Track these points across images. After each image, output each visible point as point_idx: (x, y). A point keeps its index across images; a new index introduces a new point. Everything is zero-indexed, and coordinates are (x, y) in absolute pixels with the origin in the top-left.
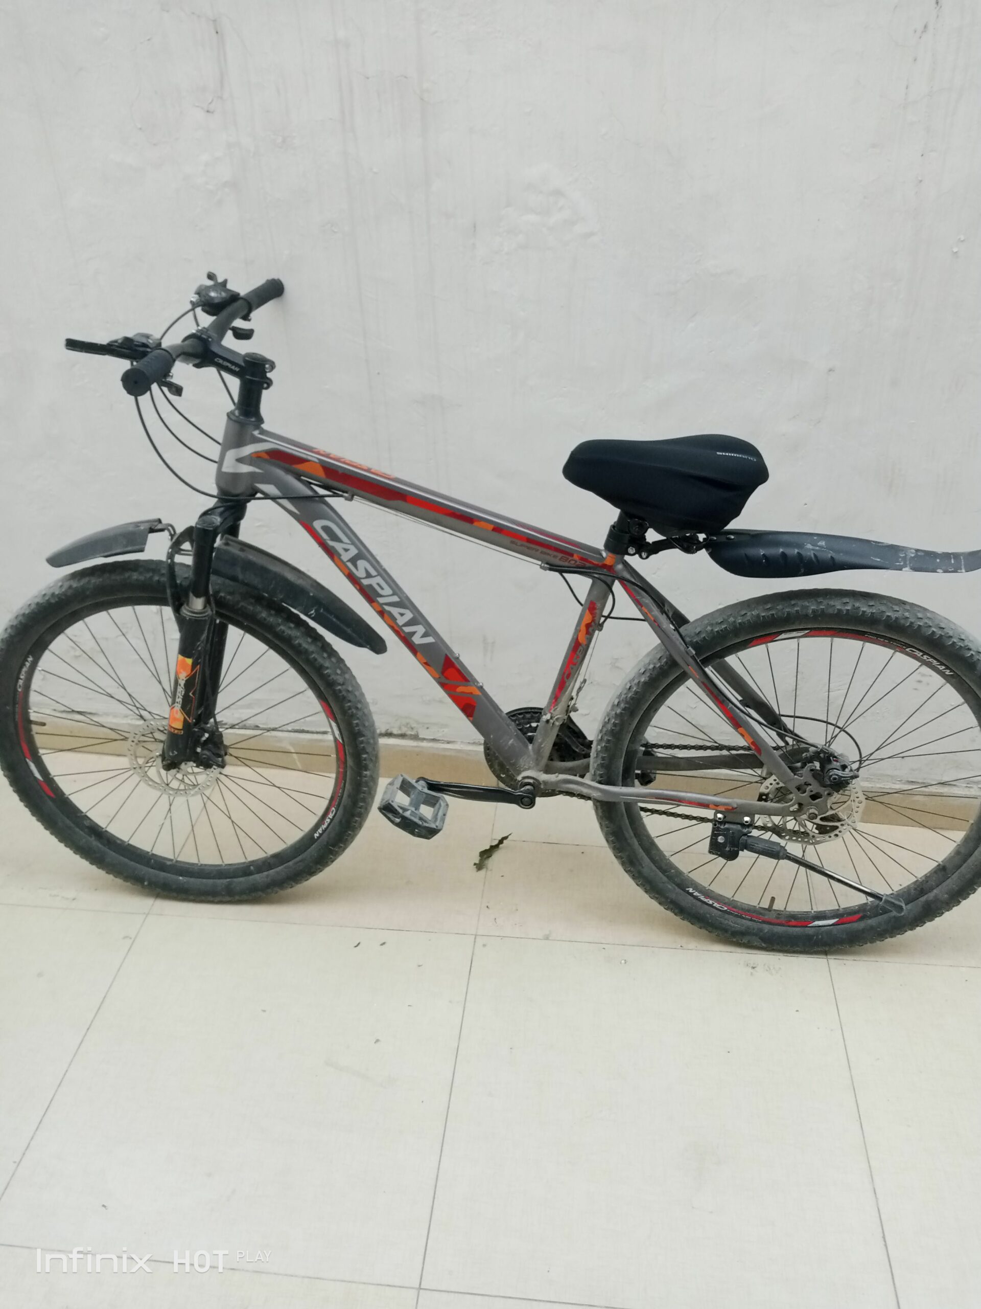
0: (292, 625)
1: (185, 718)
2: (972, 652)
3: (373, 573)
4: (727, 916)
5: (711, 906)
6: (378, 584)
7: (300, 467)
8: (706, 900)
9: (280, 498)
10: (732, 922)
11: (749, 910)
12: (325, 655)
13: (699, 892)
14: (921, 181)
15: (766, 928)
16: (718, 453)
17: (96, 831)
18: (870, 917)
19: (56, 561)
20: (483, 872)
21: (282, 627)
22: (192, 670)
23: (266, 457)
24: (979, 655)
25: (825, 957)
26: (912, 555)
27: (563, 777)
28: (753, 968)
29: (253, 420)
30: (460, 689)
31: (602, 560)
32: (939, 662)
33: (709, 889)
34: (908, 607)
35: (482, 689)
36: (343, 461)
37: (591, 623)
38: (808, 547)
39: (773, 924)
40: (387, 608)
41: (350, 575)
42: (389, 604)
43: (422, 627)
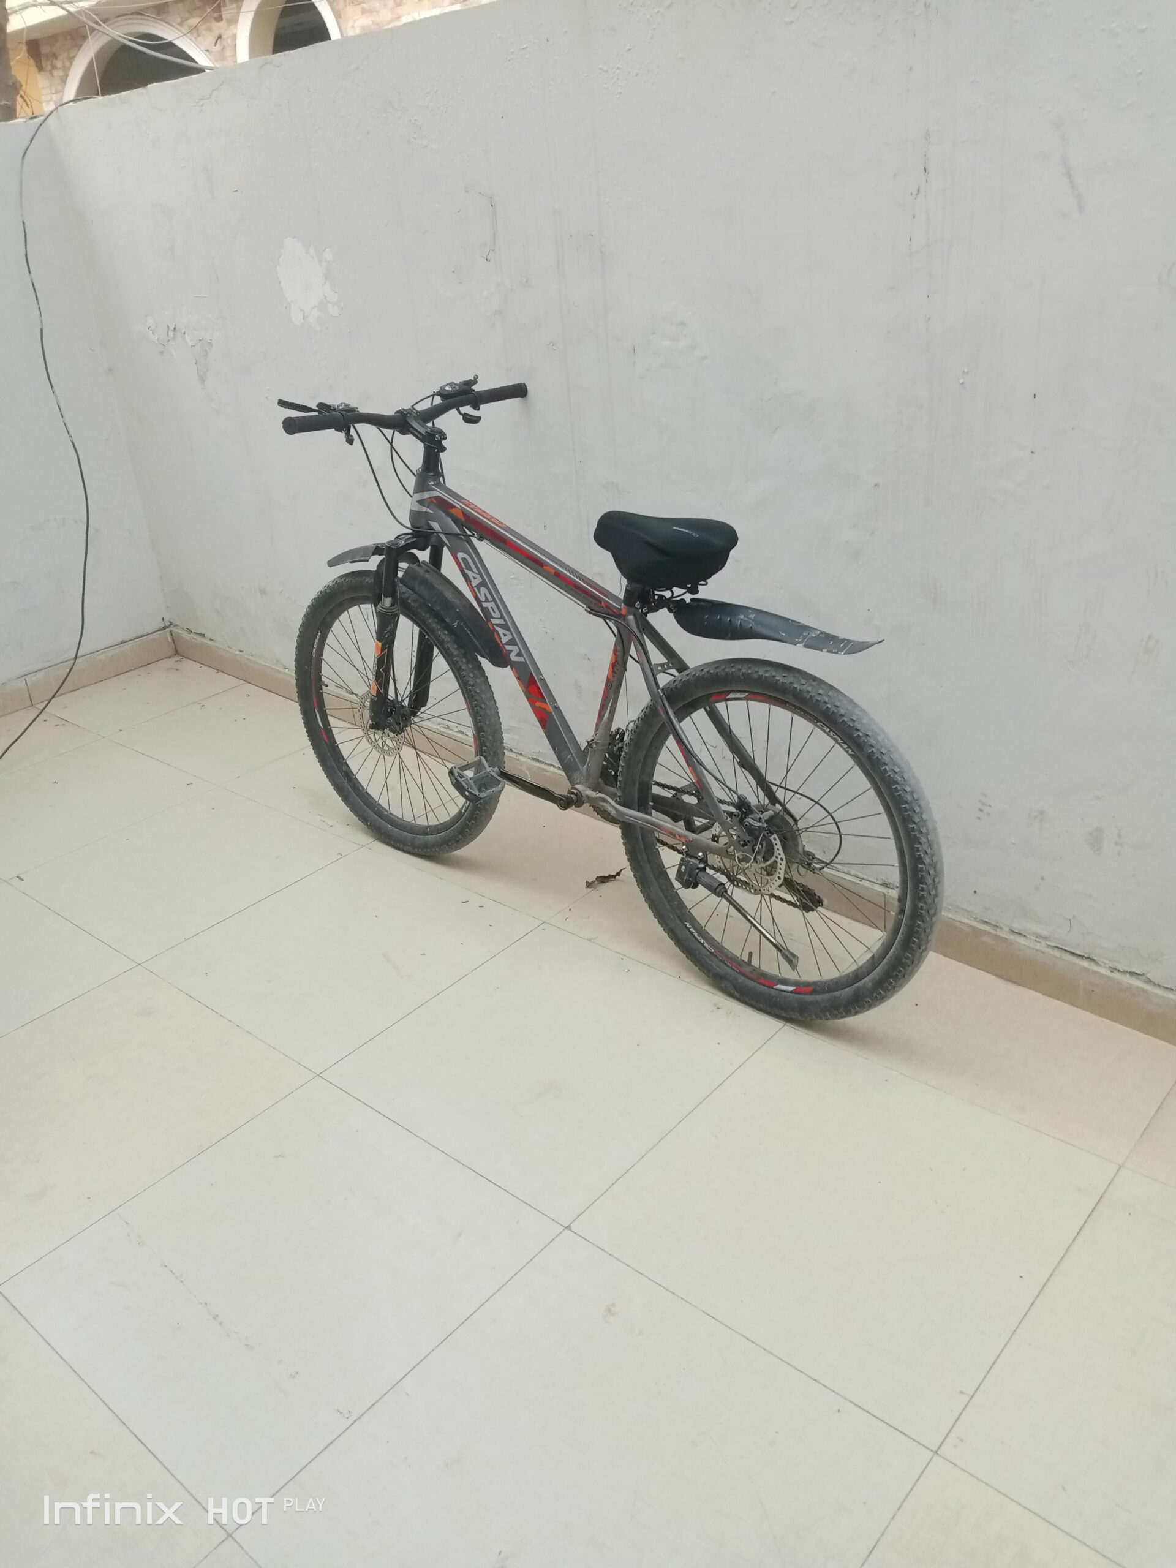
0: (446, 633)
1: (377, 688)
2: (859, 733)
3: (490, 599)
4: (713, 958)
5: (702, 944)
6: (492, 608)
7: (452, 511)
8: (699, 938)
9: (441, 533)
10: (715, 964)
11: (731, 958)
12: (464, 660)
13: (695, 929)
14: (929, 319)
15: (741, 979)
16: (675, 528)
17: (349, 775)
19: (333, 563)
20: (589, 890)
21: (439, 633)
22: (382, 652)
23: (435, 502)
24: (866, 738)
25: (784, 1023)
26: (814, 635)
27: (600, 795)
28: (718, 1008)
29: (432, 474)
30: (538, 704)
31: (620, 609)
32: (842, 740)
33: (705, 930)
34: (815, 683)
35: (557, 709)
36: (476, 510)
37: (615, 663)
38: (740, 617)
39: (747, 977)
40: (497, 628)
41: (477, 599)
42: (496, 625)
43: (519, 649)
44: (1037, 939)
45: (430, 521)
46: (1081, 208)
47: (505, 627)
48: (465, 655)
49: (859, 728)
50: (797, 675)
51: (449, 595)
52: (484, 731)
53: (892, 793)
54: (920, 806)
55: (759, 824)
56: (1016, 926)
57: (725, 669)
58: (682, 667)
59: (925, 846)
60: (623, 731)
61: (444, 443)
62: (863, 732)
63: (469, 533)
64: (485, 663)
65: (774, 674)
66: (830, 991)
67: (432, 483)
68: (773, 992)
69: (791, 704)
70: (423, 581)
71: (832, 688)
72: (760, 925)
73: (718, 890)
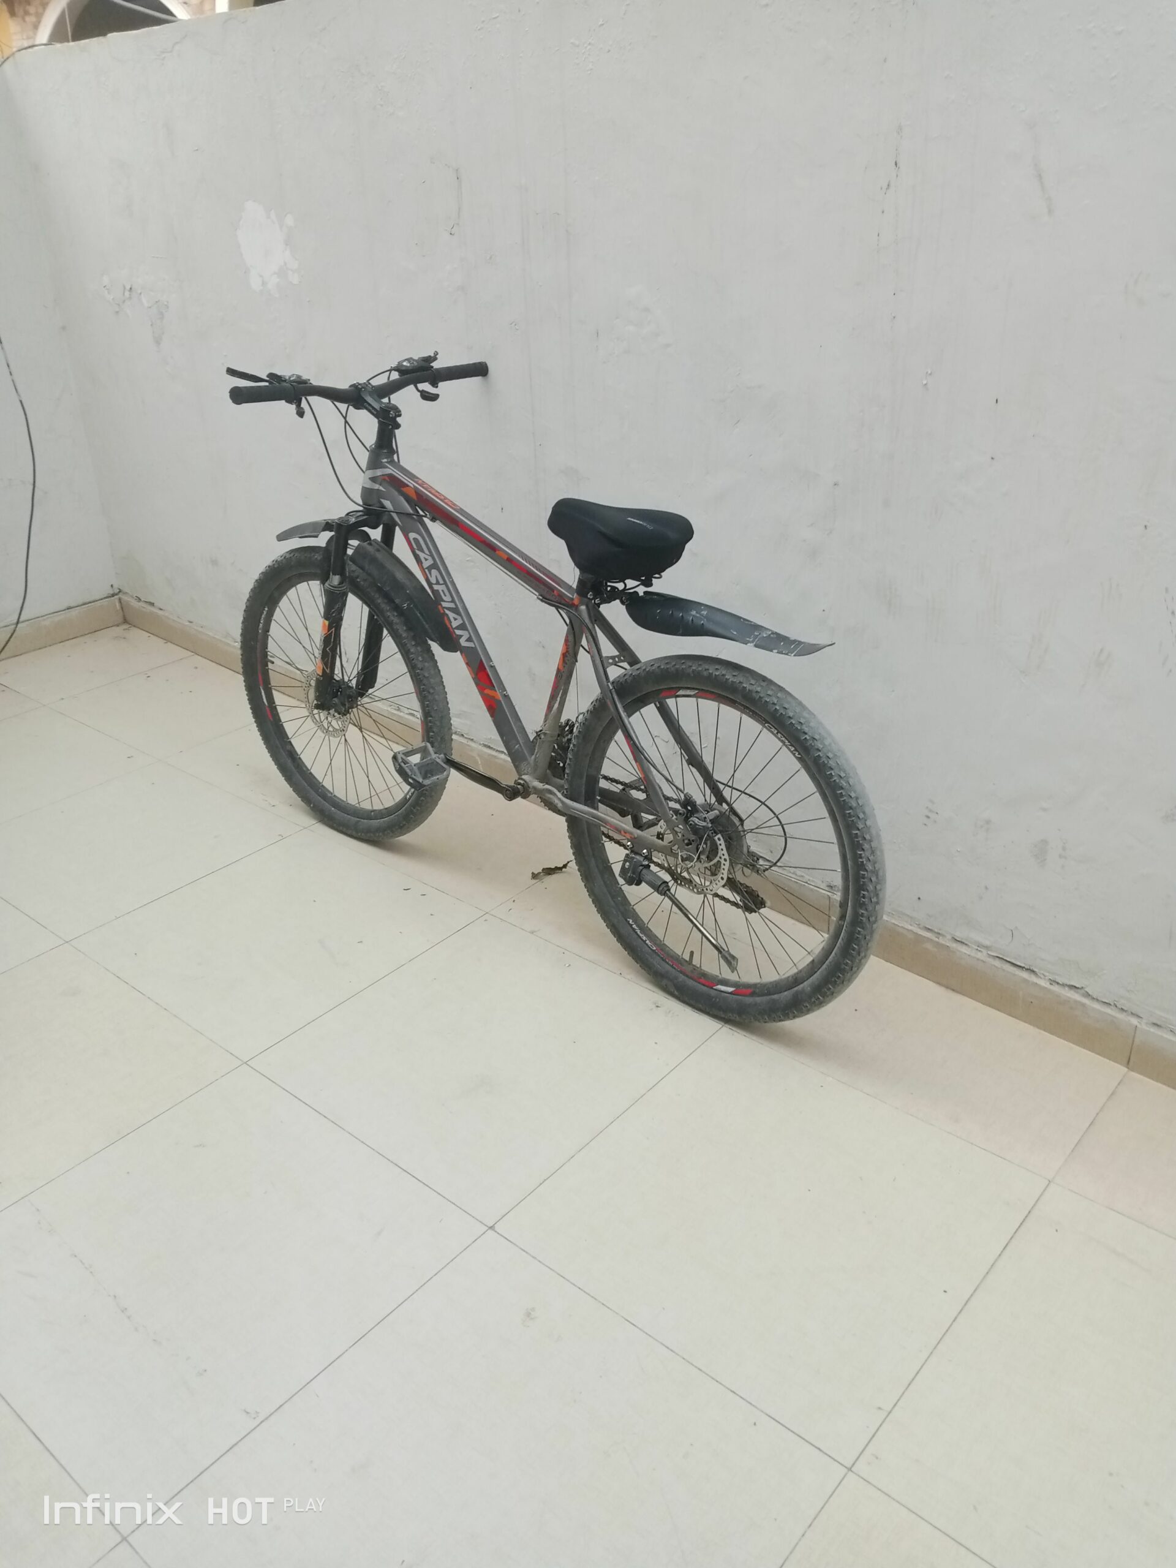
0: (396, 614)
1: (323, 668)
2: (806, 736)
3: (441, 582)
4: (655, 956)
5: (645, 942)
6: (443, 591)
7: (404, 490)
8: (641, 935)
9: (393, 512)
10: (656, 962)
11: (672, 957)
12: (413, 643)
13: (637, 926)
14: (894, 317)
15: (682, 977)
16: (629, 519)
17: (293, 755)
18: (759, 996)
19: (282, 537)
20: (534, 881)
21: (389, 614)
22: (329, 631)
23: (387, 478)
24: (813, 741)
25: (723, 1024)
26: (765, 635)
27: (547, 787)
28: (657, 1007)
29: (385, 451)
30: (487, 691)
31: (573, 599)
32: (789, 742)
33: (647, 927)
34: (764, 684)
35: (507, 697)
36: (429, 490)
37: (565, 653)
38: (692, 613)
39: (687, 976)
40: (447, 612)
41: (428, 580)
42: (448, 609)
43: (469, 633)
44: (979, 949)
45: (384, 499)
46: (1050, 212)
47: (455, 611)
48: (414, 638)
49: (807, 732)
50: (748, 675)
51: (400, 576)
52: (431, 717)
53: (837, 797)
54: (864, 813)
55: (704, 824)
56: (959, 935)
57: (675, 665)
58: (633, 660)
59: (868, 853)
60: (573, 722)
61: (398, 419)
62: (810, 734)
63: (421, 513)
64: (435, 647)
65: (724, 672)
66: (769, 993)
67: (385, 460)
68: (713, 993)
69: (740, 704)
70: (374, 560)
71: (781, 689)
72: (702, 926)
73: (661, 889)
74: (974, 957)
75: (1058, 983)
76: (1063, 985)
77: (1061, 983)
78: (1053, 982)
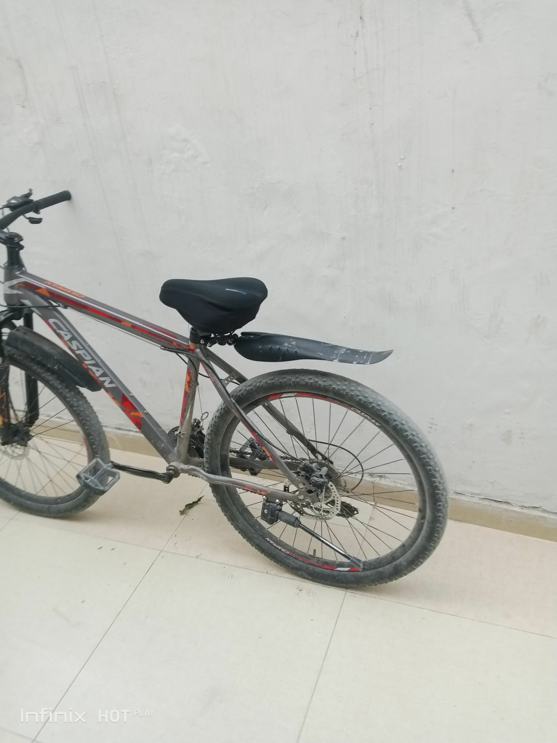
0: (50, 374)
2: (385, 413)
3: (81, 348)
4: (289, 557)
5: (280, 550)
6: (83, 353)
7: (38, 291)
8: (277, 546)
9: (33, 307)
10: (291, 561)
11: (302, 556)
12: (67, 390)
13: (273, 541)
15: (311, 567)
18: (368, 570)
20: (183, 516)
22: (1, 395)
23: (23, 285)
24: (390, 415)
25: (345, 590)
26: (343, 352)
27: (191, 467)
28: (301, 590)
29: (16, 266)
30: (133, 414)
31: (189, 346)
32: (371, 417)
33: (280, 540)
34: (346, 383)
35: (147, 414)
36: (58, 288)
37: (190, 381)
38: (285, 345)
39: (314, 565)
40: (90, 367)
41: (70, 348)
42: (90, 365)
43: (111, 378)
44: (473, 495)
45: (24, 299)
47: (96, 365)
48: (67, 387)
49: (384, 410)
50: (333, 379)
51: (46, 348)
52: (92, 435)
53: (414, 449)
54: (432, 454)
55: (322, 480)
56: (459, 490)
57: (278, 380)
58: (241, 379)
59: (439, 479)
60: (199, 420)
61: (22, 243)
62: (388, 411)
63: (55, 304)
64: (84, 391)
65: (316, 380)
66: (375, 568)
67: (18, 273)
68: (335, 573)
69: (330, 398)
70: (24, 341)
71: (358, 384)
72: (332, 544)
73: (295, 524)
74: (472, 502)
75: (525, 507)
76: (529, 508)
77: (527, 507)
78: (523, 507)
